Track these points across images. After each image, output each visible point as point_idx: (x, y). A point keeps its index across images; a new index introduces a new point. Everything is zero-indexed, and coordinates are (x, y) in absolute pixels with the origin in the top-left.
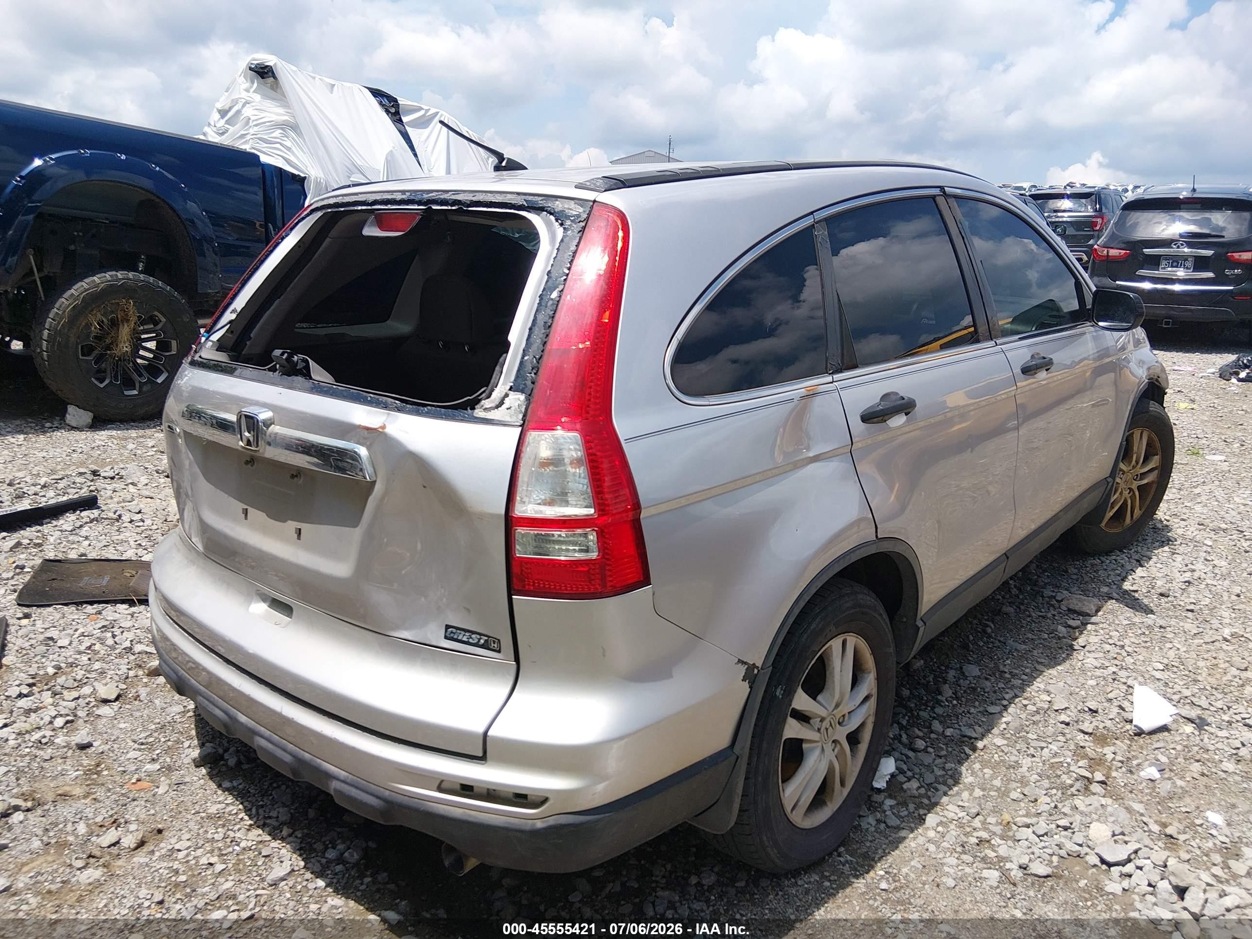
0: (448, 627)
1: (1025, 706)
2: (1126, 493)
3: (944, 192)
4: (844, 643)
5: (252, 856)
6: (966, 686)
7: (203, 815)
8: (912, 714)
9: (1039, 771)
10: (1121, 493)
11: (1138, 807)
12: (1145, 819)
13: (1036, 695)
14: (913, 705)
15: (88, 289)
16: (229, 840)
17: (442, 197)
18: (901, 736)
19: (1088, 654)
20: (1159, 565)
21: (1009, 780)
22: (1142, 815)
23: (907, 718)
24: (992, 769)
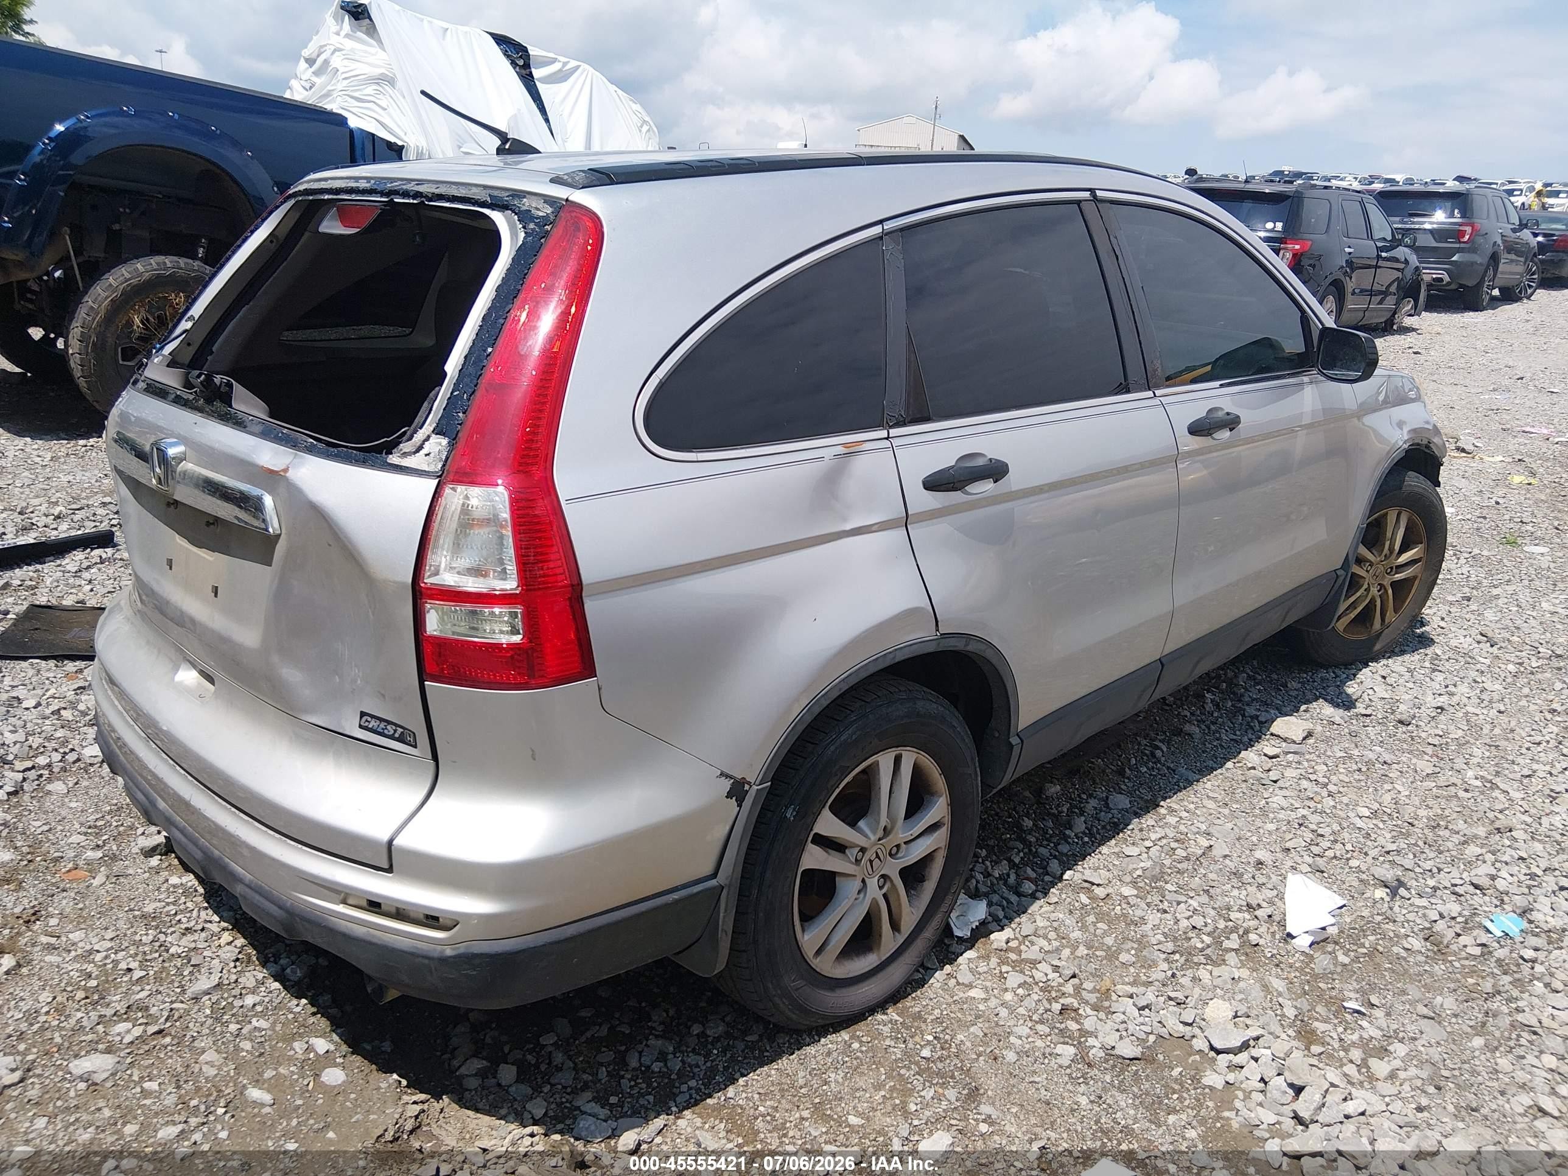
0: (363, 714)
1: (1174, 849)
2: (1374, 590)
3: (1094, 196)
4: (898, 760)
5: (179, 965)
6: (1107, 820)
7: (137, 913)
8: (1030, 850)
9: (1166, 930)
10: (1368, 590)
11: (1278, 984)
12: (1280, 1000)
13: (1193, 837)
14: (1033, 840)
15: (130, 279)
16: (158, 944)
17: (404, 187)
18: (1008, 875)
19: (1277, 791)
20: (1410, 685)
21: (1126, 939)
22: (1280, 994)
23: (1022, 854)
24: (1109, 923)
